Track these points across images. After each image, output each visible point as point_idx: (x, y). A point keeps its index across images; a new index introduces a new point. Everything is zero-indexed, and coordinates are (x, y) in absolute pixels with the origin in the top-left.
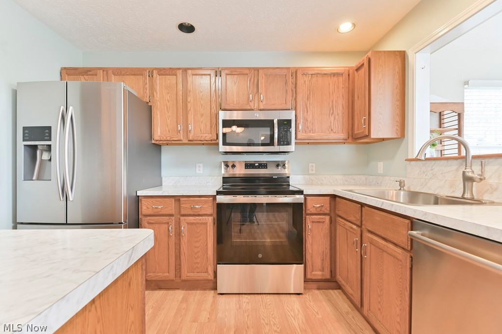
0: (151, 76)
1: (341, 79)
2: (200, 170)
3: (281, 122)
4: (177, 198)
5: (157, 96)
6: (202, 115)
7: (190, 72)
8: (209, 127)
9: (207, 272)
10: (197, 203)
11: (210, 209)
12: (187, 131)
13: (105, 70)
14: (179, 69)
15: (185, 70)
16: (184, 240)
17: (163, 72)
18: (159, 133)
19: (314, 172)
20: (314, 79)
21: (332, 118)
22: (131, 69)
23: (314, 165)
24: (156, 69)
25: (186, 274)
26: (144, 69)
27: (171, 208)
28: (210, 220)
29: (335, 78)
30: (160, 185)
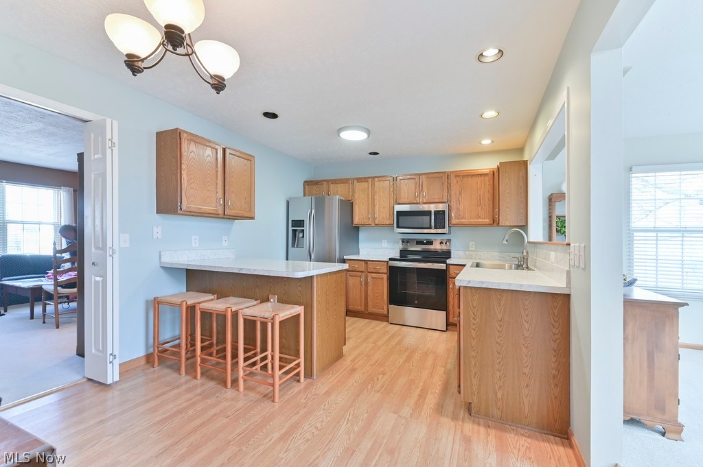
0: (353, 183)
1: (487, 178)
2: (385, 244)
3: (437, 213)
4: (366, 261)
5: (356, 196)
6: (384, 208)
7: (376, 179)
8: (388, 216)
9: (383, 309)
10: (378, 265)
11: (384, 269)
12: (374, 218)
13: (326, 181)
14: (370, 178)
15: (374, 178)
16: (370, 288)
17: (360, 180)
18: (357, 220)
19: (474, 249)
20: (465, 179)
21: (480, 208)
22: (341, 180)
23: (474, 243)
24: (356, 178)
25: (371, 309)
26: (349, 179)
27: (362, 267)
28: (385, 276)
29: (482, 178)
30: (358, 253)
